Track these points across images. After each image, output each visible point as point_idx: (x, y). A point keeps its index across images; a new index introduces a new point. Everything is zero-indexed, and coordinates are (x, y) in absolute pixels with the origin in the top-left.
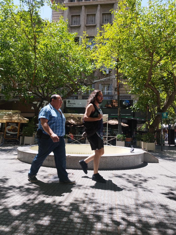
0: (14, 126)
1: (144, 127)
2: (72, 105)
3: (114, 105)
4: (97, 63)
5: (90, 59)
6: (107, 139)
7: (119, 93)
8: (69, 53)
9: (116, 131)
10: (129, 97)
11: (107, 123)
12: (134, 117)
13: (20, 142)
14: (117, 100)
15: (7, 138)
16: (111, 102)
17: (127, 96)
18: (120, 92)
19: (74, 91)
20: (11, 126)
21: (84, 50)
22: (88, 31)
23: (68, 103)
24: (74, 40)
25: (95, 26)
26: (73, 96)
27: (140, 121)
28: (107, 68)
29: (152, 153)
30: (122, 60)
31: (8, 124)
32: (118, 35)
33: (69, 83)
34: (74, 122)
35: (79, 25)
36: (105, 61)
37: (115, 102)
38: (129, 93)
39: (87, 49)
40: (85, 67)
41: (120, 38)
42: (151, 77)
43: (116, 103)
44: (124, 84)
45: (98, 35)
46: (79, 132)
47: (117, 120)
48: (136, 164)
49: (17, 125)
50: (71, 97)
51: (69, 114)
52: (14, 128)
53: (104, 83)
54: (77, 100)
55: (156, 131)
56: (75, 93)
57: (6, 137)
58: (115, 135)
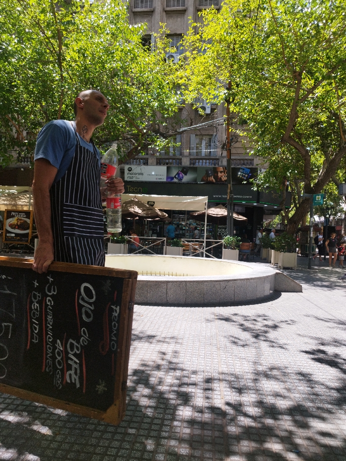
0: (23, 219)
1: (277, 220)
2: (136, 176)
3: (221, 178)
4: (187, 92)
5: (174, 83)
6: (204, 244)
7: (230, 154)
8: (131, 68)
9: (223, 228)
10: (249, 161)
11: (205, 213)
12: (258, 202)
13: (34, 250)
14: (226, 168)
15: (9, 242)
16: (215, 171)
17: (247, 160)
18: (232, 152)
19: (139, 148)
20: (16, 218)
21: (162, 62)
22: (171, 21)
23: (128, 172)
24: (140, 41)
25: (183, 12)
26: (138, 159)
27: (270, 210)
28: (208, 101)
29: (291, 272)
30: (238, 86)
31: (9, 214)
32: (231, 34)
33: (130, 132)
34: (141, 211)
35: (152, 9)
36: (205, 87)
37: (221, 172)
38: (250, 154)
39: (167, 61)
40: (163, 100)
41: (234, 39)
42: (296, 123)
43: (223, 173)
44: (241, 135)
45: (191, 31)
46: (150, 230)
47: (226, 207)
48: (260, 295)
49: (28, 217)
50: (135, 161)
51: (130, 195)
52: (22, 221)
53: (200, 134)
54: (146, 167)
55: (300, 230)
56: (142, 153)
57: (7, 239)
58: (221, 238)
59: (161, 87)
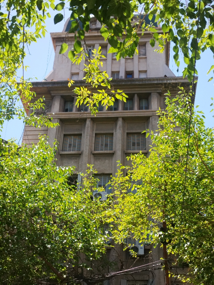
22: (98, 163)
24: (66, 180)
25: (112, 155)
28: (140, 242)
53: (133, 280)
59: (86, 226)
